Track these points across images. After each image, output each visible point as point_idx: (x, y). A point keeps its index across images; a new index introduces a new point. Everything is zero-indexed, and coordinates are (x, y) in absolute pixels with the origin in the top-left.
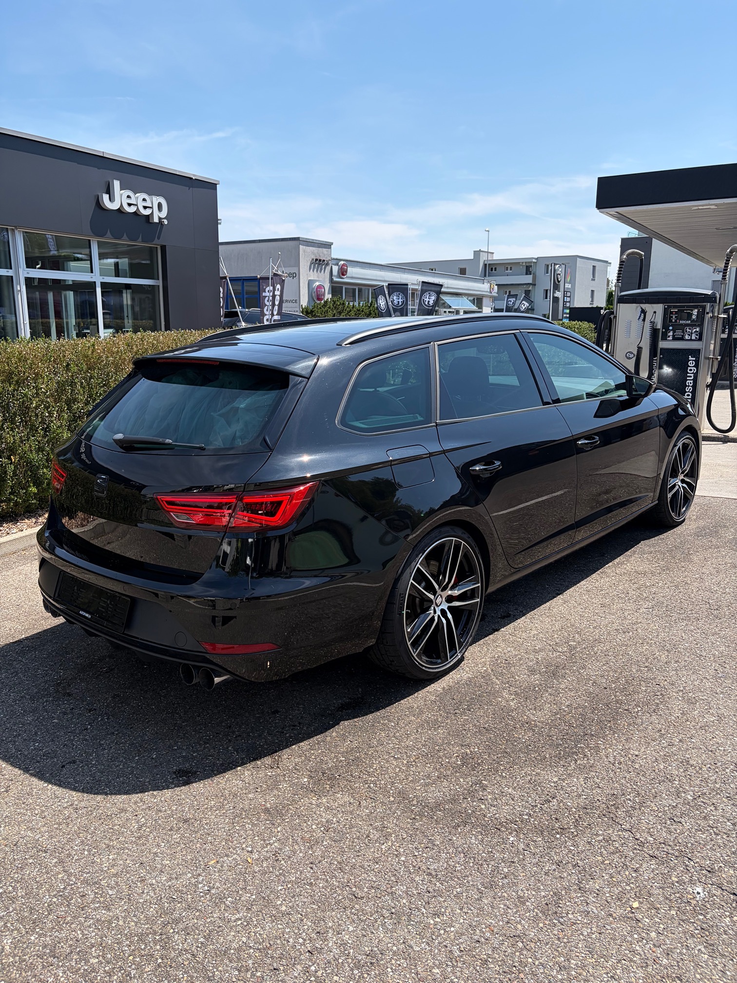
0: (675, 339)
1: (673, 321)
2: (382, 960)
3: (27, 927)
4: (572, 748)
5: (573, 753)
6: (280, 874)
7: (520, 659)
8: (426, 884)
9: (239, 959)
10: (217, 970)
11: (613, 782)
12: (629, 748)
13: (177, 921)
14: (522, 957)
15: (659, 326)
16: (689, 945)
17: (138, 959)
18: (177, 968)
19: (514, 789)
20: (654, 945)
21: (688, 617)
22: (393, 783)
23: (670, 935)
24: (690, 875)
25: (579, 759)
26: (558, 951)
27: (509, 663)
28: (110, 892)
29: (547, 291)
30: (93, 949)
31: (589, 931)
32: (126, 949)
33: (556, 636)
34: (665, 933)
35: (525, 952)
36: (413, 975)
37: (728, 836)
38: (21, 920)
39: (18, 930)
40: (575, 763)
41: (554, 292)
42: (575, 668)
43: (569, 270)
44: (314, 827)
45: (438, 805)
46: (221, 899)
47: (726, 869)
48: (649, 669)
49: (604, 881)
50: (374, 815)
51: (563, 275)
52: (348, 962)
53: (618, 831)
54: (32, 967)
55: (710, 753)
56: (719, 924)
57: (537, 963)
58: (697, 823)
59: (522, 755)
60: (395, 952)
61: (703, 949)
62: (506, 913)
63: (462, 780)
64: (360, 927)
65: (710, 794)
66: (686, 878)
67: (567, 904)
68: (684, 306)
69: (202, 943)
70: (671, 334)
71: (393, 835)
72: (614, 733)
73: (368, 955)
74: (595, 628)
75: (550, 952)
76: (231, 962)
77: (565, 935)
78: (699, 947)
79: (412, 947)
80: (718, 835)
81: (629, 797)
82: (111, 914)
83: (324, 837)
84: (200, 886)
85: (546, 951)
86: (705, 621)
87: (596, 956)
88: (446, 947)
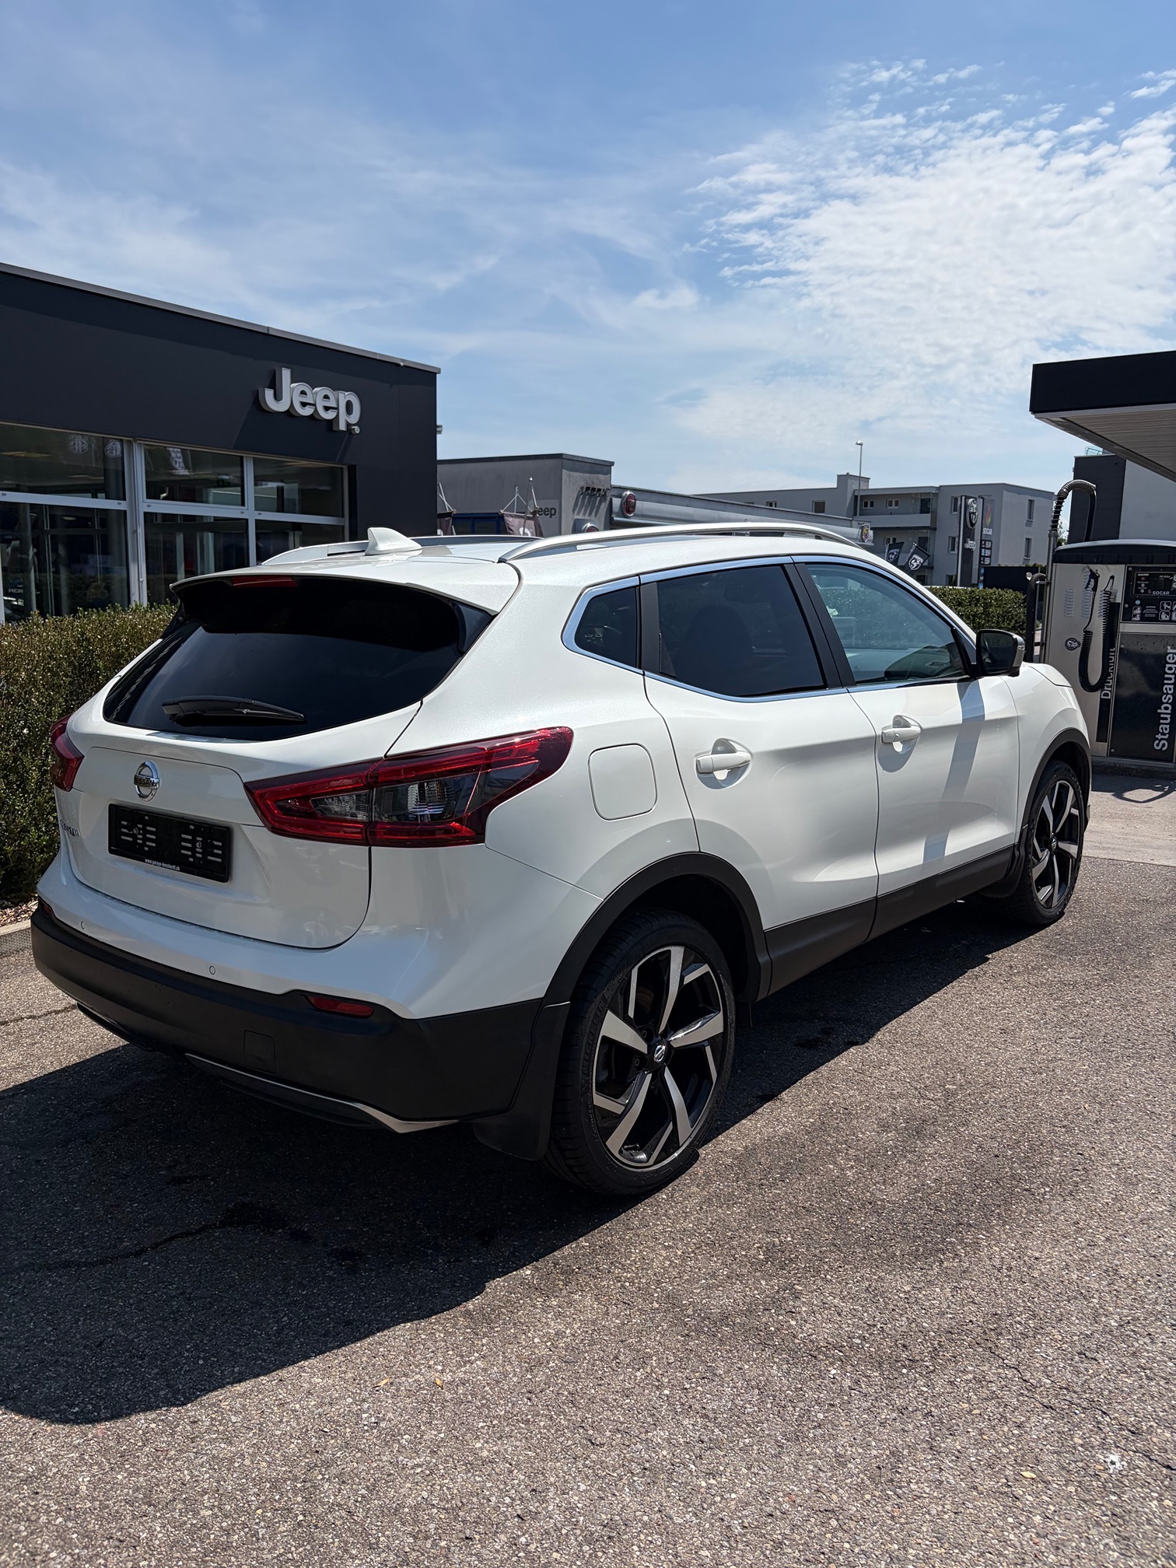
0: (1144, 619)
1: (1142, 591)
2: (626, 1533)
3: (113, 1461)
4: (937, 1243)
5: (938, 1250)
6: (483, 1405)
7: (868, 1108)
8: (698, 1431)
9: (416, 1522)
10: (384, 1535)
11: (996, 1295)
12: (1026, 1247)
13: (328, 1464)
14: (835, 1540)
15: (1119, 599)
16: (1091, 1537)
17: (269, 1514)
18: (325, 1530)
19: (843, 1299)
20: (1038, 1535)
21: (1138, 1053)
22: (659, 1282)
23: (1063, 1521)
24: (1103, 1435)
25: (947, 1259)
26: (890, 1535)
27: (850, 1113)
28: (234, 1419)
29: (954, 539)
30: (206, 1497)
31: (940, 1508)
32: (253, 1498)
33: (927, 1075)
34: (1056, 1518)
35: (840, 1534)
36: (670, 1557)
37: (1167, 1383)
38: (104, 1451)
39: (100, 1465)
40: (940, 1265)
41: (965, 542)
42: (951, 1124)
43: (989, 506)
44: (536, 1340)
45: (725, 1318)
46: (394, 1435)
47: (1159, 1431)
48: (1069, 1130)
49: (969, 1438)
50: (627, 1327)
51: (979, 514)
52: (575, 1534)
53: (997, 1368)
54: (117, 1517)
55: (1152, 1259)
56: (1140, 1509)
57: (857, 1550)
58: (1121, 1362)
59: (858, 1250)
60: (645, 1524)
61: (1112, 1544)
62: (816, 1478)
63: (763, 1282)
64: (596, 1486)
65: (1146, 1319)
66: (1096, 1440)
67: (910, 1468)
68: (1158, 569)
69: (363, 1496)
70: (1138, 611)
71: (654, 1358)
72: (1005, 1223)
73: (605, 1526)
74: (987, 1064)
75: (878, 1535)
76: (403, 1524)
77: (903, 1513)
78: (1107, 1541)
79: (671, 1519)
80: (1152, 1380)
81: (1019, 1319)
82: (233, 1449)
83: (550, 1356)
84: (364, 1416)
85: (872, 1535)
86: (1164, 1061)
87: (946, 1545)
88: (723, 1520)
